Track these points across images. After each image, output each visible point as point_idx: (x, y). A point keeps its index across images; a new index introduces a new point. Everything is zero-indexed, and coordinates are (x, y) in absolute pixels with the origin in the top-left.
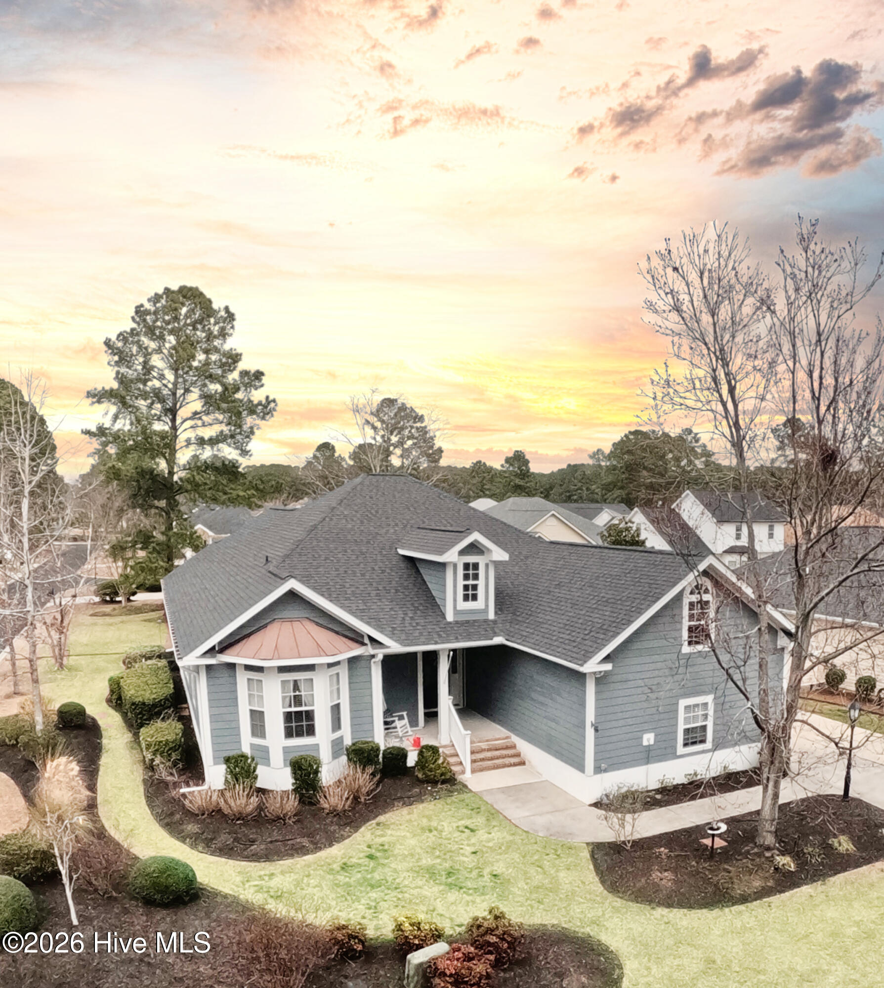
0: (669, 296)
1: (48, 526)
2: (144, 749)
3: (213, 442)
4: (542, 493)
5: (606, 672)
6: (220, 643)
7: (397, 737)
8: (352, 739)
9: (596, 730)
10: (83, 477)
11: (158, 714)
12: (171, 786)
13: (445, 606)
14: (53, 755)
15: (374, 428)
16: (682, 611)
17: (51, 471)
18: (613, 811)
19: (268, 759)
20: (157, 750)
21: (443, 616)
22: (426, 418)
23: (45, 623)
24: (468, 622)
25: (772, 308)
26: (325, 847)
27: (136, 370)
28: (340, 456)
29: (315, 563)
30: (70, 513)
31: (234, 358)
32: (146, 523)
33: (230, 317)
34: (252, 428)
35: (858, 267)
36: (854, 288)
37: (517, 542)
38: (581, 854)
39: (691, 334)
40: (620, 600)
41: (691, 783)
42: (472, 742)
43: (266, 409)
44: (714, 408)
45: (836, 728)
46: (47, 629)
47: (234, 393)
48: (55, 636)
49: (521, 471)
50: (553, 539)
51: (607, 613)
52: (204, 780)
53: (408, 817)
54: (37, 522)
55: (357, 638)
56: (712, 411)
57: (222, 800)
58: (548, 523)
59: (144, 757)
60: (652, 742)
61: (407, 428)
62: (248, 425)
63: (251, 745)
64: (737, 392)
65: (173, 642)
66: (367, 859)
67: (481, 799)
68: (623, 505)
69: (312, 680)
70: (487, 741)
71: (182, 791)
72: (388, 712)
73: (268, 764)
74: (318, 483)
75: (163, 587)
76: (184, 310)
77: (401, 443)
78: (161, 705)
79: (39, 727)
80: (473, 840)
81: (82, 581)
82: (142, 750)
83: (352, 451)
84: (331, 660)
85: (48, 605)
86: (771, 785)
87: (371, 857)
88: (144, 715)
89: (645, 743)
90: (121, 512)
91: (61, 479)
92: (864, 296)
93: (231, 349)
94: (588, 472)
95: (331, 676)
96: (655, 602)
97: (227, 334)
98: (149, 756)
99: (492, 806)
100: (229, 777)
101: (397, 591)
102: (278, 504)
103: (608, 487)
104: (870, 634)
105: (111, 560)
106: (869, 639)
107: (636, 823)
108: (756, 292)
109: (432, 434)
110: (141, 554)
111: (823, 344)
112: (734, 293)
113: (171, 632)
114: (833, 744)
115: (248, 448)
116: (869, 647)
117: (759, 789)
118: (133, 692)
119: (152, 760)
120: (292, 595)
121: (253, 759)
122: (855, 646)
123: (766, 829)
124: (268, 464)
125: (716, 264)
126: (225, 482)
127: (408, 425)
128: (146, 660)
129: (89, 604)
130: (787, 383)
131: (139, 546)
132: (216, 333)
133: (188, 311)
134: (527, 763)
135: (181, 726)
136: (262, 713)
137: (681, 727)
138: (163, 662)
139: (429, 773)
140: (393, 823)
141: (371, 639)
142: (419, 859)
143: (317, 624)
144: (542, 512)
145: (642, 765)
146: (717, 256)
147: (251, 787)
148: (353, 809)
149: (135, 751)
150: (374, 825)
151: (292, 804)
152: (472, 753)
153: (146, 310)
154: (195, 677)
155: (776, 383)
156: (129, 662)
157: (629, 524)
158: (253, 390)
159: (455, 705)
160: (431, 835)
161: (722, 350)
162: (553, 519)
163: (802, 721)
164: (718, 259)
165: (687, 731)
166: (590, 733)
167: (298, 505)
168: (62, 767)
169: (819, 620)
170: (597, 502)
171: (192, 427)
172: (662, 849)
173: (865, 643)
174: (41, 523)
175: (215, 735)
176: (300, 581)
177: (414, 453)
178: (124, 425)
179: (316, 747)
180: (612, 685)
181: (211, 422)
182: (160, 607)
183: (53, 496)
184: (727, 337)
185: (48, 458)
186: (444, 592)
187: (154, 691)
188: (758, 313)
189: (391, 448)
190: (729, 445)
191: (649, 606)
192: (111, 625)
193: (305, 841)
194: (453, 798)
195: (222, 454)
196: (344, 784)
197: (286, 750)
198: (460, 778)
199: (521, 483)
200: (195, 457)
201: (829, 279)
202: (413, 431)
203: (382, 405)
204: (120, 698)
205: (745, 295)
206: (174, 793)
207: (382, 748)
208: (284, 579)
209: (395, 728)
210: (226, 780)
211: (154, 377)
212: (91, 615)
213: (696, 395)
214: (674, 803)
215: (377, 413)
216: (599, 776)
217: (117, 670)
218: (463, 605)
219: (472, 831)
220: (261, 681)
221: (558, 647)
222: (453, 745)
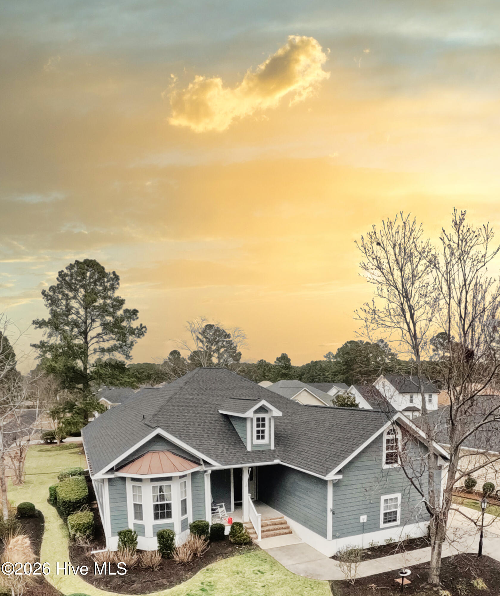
0: (375, 260)
1: (12, 400)
2: (70, 528)
3: (110, 350)
4: (297, 378)
5: (339, 480)
6: (117, 465)
7: (219, 518)
8: (193, 519)
9: (333, 513)
10: (33, 372)
11: (79, 507)
12: (85, 550)
13: (246, 442)
14: (13, 535)
15: (202, 341)
16: (382, 444)
17: (12, 369)
18: (344, 562)
19: (144, 532)
20: (78, 529)
21: (245, 448)
22: (231, 335)
23: (10, 457)
24: (259, 451)
25: (437, 266)
26: (176, 584)
27: (62, 309)
28: (183, 358)
29: (171, 419)
30: (25, 393)
31: (121, 302)
32: (71, 397)
33: (117, 278)
34: (132, 342)
35: (489, 240)
36: (486, 253)
37: (286, 405)
38: (326, 587)
39: (388, 282)
40: (346, 438)
41: (388, 545)
42: (262, 520)
43: (141, 332)
44: (402, 326)
45: (475, 514)
46: (12, 460)
47: (121, 322)
48: (17, 464)
49: (286, 365)
50: (305, 404)
51: (339, 446)
52: (105, 546)
53: (225, 565)
54: (5, 398)
55: (196, 461)
56: (400, 328)
57: (116, 558)
58: (302, 394)
59: (70, 533)
60: (365, 521)
61: (220, 341)
62: (130, 340)
63: (134, 524)
64: (415, 317)
65: (88, 465)
66: (201, 591)
67: (267, 554)
68: (344, 384)
69: (170, 485)
70: (270, 519)
71: (92, 552)
72: (214, 503)
73: (144, 535)
74: (171, 373)
75: (82, 433)
76: (88, 274)
77: (218, 350)
78: (81, 502)
79: (6, 518)
80: (263, 579)
81: (33, 432)
82: (68, 529)
83: (189, 355)
84: (181, 474)
85: (13, 446)
86: (436, 546)
87: (203, 590)
88: (70, 508)
89: (362, 521)
90: (56, 391)
91: (19, 373)
92: (492, 257)
93: (118, 297)
94: (323, 366)
95: (181, 483)
96: (367, 439)
97: (115, 287)
98: (73, 532)
99: (273, 558)
100: (121, 543)
101: (219, 434)
102: (149, 386)
103: (335, 374)
104: (494, 458)
105: (51, 419)
106: (494, 461)
107: (357, 569)
108: (427, 257)
109: (235, 345)
110: (69, 415)
111: (467, 287)
112: (414, 257)
113: (87, 460)
114: (473, 523)
115: (130, 355)
116: (493, 465)
117: (429, 549)
118: (64, 495)
119: (75, 535)
120: (159, 437)
121: (135, 533)
122: (486, 465)
123: (434, 573)
124: (142, 363)
125: (403, 241)
126: (117, 373)
127: (221, 339)
128: (72, 476)
129: (38, 444)
130: (445, 311)
131: (67, 411)
132: (109, 287)
133: (91, 275)
134: (293, 532)
135: (93, 514)
136: (141, 505)
137: (382, 512)
138: (82, 477)
139: (238, 539)
140: (217, 569)
141: (205, 462)
142: (231, 591)
143: (174, 454)
144: (299, 388)
145: (360, 534)
146: (403, 235)
147: (134, 549)
148: (193, 560)
149: (64, 530)
150: (205, 571)
151: (158, 558)
152: (262, 526)
153: (65, 274)
154: (101, 486)
155: (439, 311)
156: (61, 478)
157: (350, 395)
158: (132, 320)
159: (252, 499)
160: (238, 576)
161: (406, 292)
162: (305, 392)
163: (455, 510)
164: (404, 237)
165: (385, 514)
166: (330, 515)
167: (160, 386)
168: (20, 542)
169: (463, 450)
170: (329, 382)
171: (97, 342)
172: (373, 585)
173: (491, 464)
174: (8, 399)
175: (113, 519)
176: (163, 429)
177: (225, 356)
178: (56, 340)
179: (172, 524)
180: (343, 488)
181: (108, 339)
182: (81, 445)
183: (14, 383)
184: (409, 284)
185: (10, 361)
186: (246, 434)
187: (77, 494)
188: (427, 269)
189: (212, 353)
190: (410, 348)
191: (363, 442)
192: (50, 456)
193: (164, 581)
194: (251, 554)
195: (115, 358)
196: (188, 546)
197: (155, 527)
198: (255, 541)
199: (286, 372)
200: (99, 360)
201: (471, 247)
202: (224, 343)
203: (206, 328)
204: (56, 499)
205: (420, 259)
206: (87, 554)
207: (210, 524)
208: (155, 428)
209: (217, 512)
210: (119, 546)
211: (73, 313)
212: (39, 451)
213: (391, 318)
214: (380, 557)
215: (203, 333)
216: (335, 540)
217: (54, 482)
218: (256, 442)
219: (262, 573)
220: (140, 487)
221: (312, 465)
222: (251, 522)
